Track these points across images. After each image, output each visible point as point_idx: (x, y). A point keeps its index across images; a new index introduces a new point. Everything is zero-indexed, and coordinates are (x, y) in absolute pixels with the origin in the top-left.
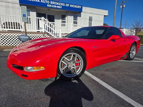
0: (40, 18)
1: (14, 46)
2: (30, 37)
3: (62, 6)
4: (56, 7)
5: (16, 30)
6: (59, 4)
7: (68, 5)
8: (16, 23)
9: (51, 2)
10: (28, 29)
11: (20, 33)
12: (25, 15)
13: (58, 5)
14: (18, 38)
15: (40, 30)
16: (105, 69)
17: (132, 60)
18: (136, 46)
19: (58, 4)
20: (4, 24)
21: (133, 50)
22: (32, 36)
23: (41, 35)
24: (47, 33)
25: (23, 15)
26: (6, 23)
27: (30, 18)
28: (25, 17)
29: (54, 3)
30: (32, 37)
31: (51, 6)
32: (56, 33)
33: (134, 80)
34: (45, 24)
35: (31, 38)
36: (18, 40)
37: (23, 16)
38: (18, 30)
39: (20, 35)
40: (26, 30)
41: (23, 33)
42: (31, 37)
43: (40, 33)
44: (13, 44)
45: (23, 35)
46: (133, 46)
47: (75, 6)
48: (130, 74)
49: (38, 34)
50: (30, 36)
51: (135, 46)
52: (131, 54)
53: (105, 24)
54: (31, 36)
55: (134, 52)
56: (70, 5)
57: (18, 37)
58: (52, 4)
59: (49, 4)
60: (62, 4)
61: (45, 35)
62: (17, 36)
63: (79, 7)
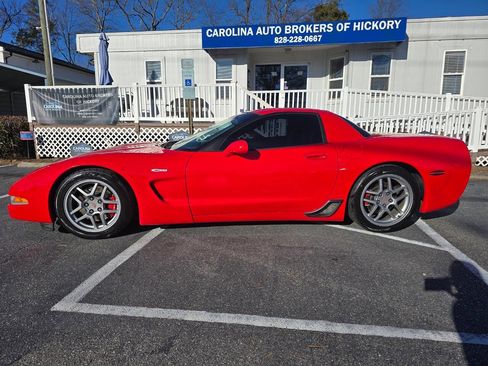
3: (322, 33)
4: (300, 39)
6: (312, 28)
7: (346, 27)
9: (288, 29)
13: (309, 34)
19: (309, 29)
25: (186, 81)
29: (295, 29)
31: (285, 40)
47: (375, 25)
56: (352, 26)
58: (291, 34)
59: (278, 36)
60: (323, 27)
63: (389, 25)
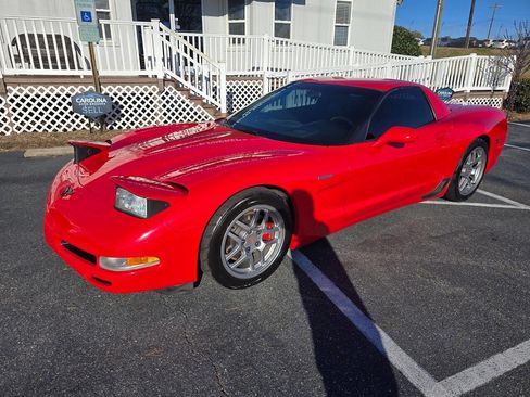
0: (146, 23)
1: (60, 130)
2: (112, 99)
5: (60, 72)
8: (58, 37)
10: (105, 68)
11: (77, 84)
12: (89, 14)
14: (69, 104)
15: (148, 72)
16: (361, 241)
17: (465, 198)
18: (487, 151)
20: (14, 42)
21: (475, 166)
22: (120, 94)
23: (150, 90)
24: (173, 80)
25: (83, 13)
26: (22, 36)
27: (107, 26)
28: (91, 21)
30: (121, 99)
32: (205, 74)
33: (442, 286)
34: (166, 42)
35: (117, 103)
36: (70, 109)
37: (83, 20)
38: (68, 72)
39: (77, 90)
40: (95, 72)
41: (86, 84)
42: (116, 99)
43: (150, 84)
44: (54, 127)
45: (86, 94)
46: (474, 152)
48: (438, 261)
49: (141, 84)
50: (111, 95)
51: (482, 151)
52: (463, 179)
53: (401, 29)
54: (116, 95)
55: (477, 173)
57: (69, 100)
61: (167, 89)
62: (68, 95)
